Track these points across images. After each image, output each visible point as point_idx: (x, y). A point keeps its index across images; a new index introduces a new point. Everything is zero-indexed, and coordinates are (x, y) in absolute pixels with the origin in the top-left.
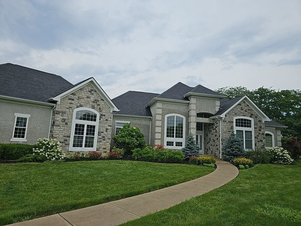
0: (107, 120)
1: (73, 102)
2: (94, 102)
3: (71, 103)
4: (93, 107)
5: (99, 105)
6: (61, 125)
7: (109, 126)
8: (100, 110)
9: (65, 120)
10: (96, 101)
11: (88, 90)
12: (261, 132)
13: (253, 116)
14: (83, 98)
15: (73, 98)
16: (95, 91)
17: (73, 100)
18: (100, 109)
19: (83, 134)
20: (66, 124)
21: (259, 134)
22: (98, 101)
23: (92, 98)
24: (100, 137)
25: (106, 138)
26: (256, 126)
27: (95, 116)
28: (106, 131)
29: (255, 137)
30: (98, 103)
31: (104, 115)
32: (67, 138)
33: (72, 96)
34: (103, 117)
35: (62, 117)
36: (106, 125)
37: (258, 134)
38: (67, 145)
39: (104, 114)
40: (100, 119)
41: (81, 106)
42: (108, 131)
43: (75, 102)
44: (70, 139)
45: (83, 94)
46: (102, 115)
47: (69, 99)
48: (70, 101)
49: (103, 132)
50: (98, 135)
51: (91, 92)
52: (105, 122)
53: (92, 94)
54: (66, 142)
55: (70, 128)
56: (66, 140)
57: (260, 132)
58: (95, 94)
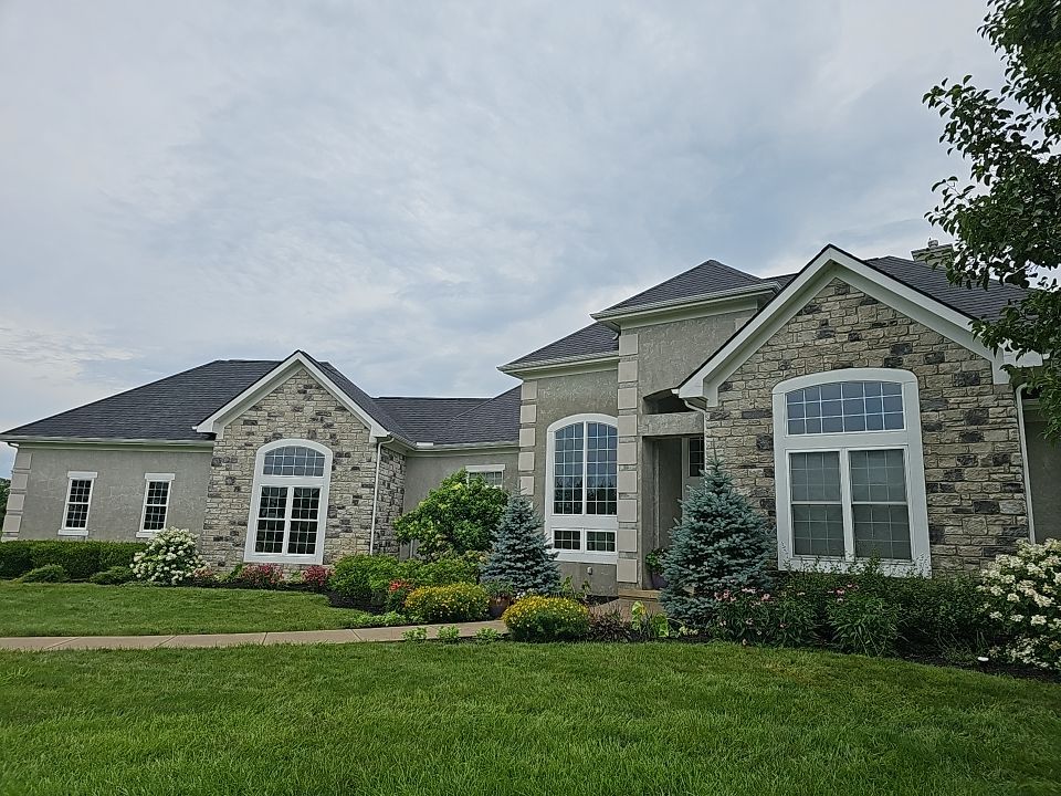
0: (355, 469)
1: (254, 428)
2: (314, 419)
3: (249, 434)
4: (312, 435)
5: (330, 426)
6: (225, 494)
7: (363, 486)
8: (334, 440)
9: (233, 479)
10: (320, 416)
11: (294, 388)
12: (982, 451)
13: (905, 359)
14: (282, 414)
15: (256, 418)
16: (319, 387)
17: (254, 423)
18: (333, 436)
19: (282, 513)
20: (238, 489)
21: (967, 460)
22: (328, 414)
23: (310, 409)
24: (335, 522)
25: (354, 524)
26: (934, 417)
27: (321, 461)
28: (355, 503)
29: (931, 488)
30: (328, 421)
31: (348, 455)
32: (238, 528)
33: (253, 413)
34: (345, 460)
35: (227, 473)
36: (353, 484)
37: (952, 463)
38: (237, 545)
39: (345, 450)
40: (334, 468)
41: (277, 436)
42: (360, 501)
43: (262, 429)
44: (245, 531)
45: (282, 404)
46: (339, 455)
47: (246, 423)
48: (248, 428)
49: (344, 507)
50: (329, 517)
51: (305, 392)
52: (349, 474)
53: (309, 398)
54: (237, 539)
55: (247, 500)
56: (235, 533)
57: (974, 448)
58: (317, 397)
